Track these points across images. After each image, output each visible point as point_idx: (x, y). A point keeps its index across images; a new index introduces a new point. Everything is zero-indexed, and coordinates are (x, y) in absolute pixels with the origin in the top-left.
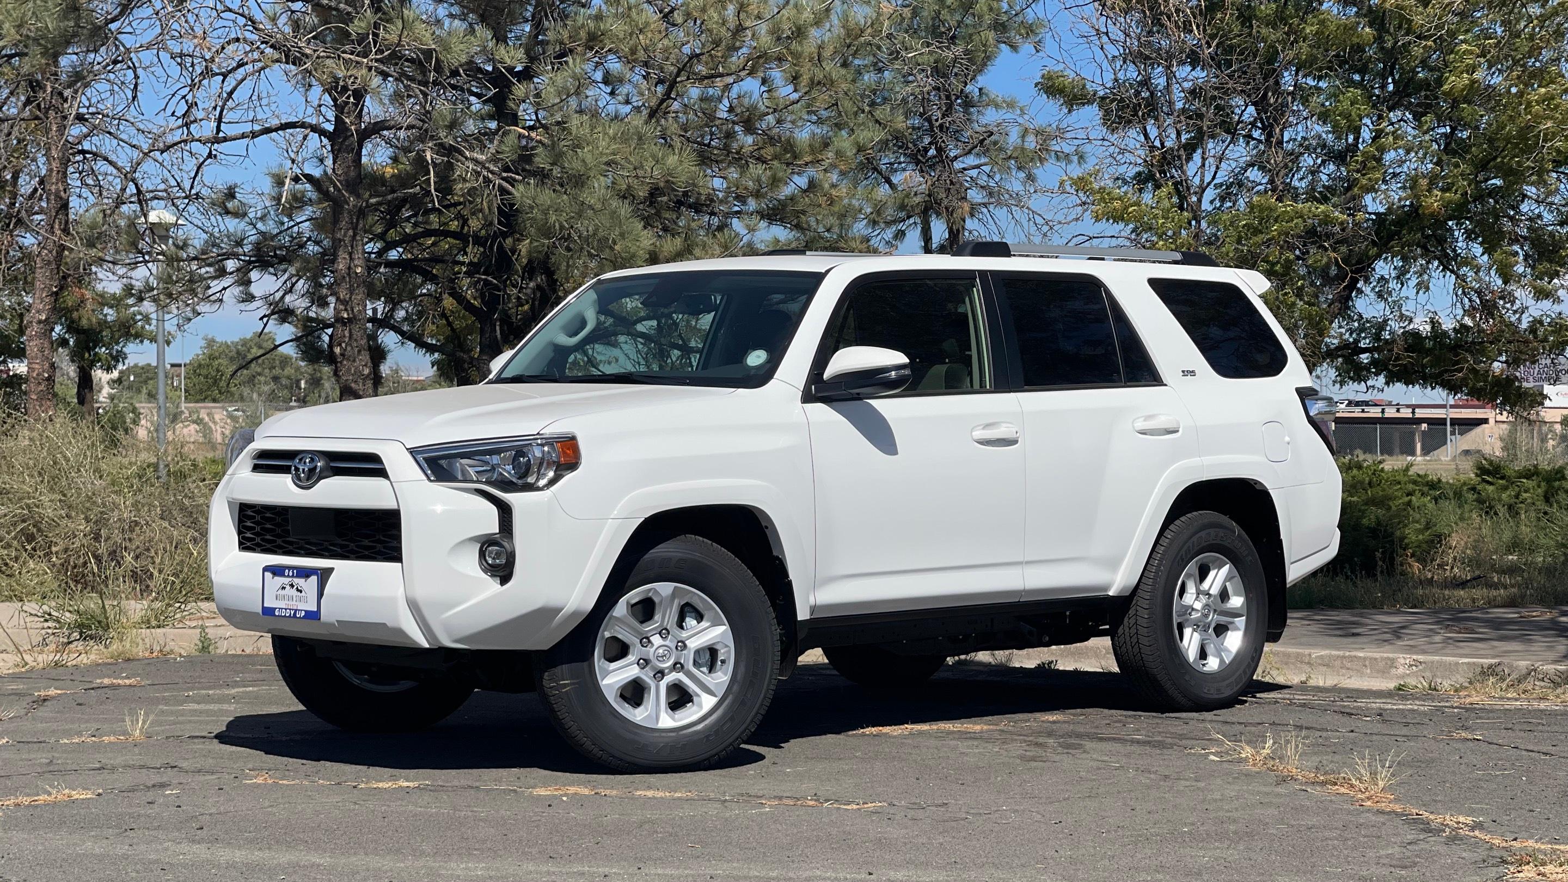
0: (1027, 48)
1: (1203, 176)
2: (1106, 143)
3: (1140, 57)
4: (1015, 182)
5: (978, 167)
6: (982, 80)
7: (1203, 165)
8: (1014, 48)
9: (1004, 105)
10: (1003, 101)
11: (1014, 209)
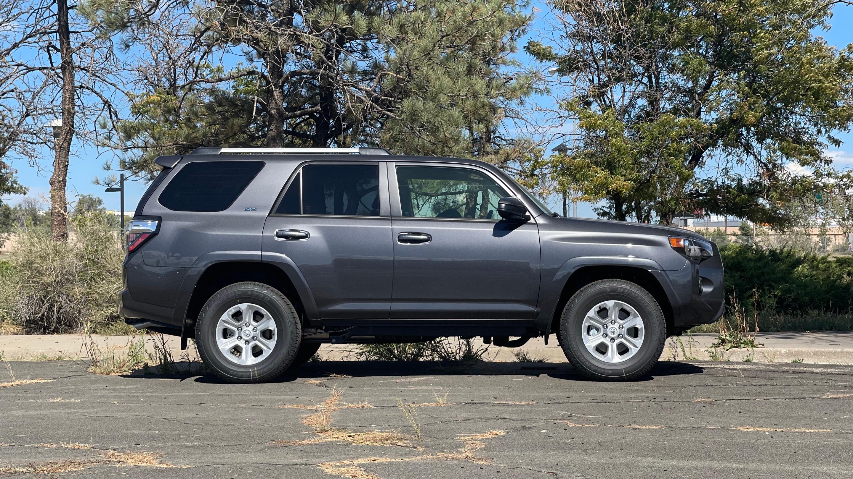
1: (623, 101)
7: (623, 97)
9: (510, 64)
10: (510, 61)
11: (516, 120)
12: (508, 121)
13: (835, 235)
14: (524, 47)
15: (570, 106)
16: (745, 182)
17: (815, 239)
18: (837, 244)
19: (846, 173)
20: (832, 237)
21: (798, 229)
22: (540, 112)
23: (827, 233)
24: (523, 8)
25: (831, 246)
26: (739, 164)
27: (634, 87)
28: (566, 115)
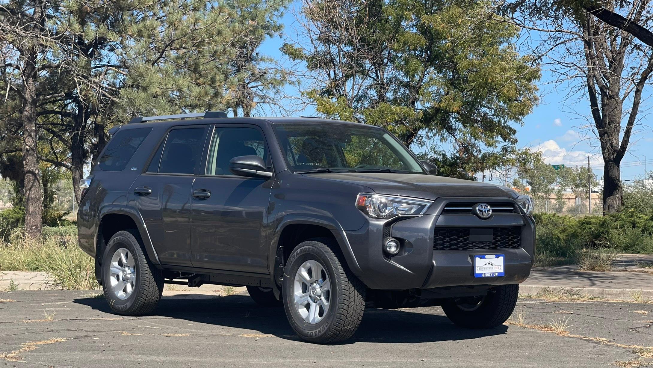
0: (276, 35)
1: (353, 92)
2: (312, 77)
3: (327, 41)
4: (271, 94)
5: (256, 87)
6: (257, 50)
7: (353, 88)
8: (271, 36)
9: (268, 61)
10: (268, 59)
11: (272, 105)
12: (266, 106)
13: (569, 199)
14: (280, 49)
15: (310, 94)
16: (449, 156)
17: (553, 202)
18: (570, 205)
19: (524, 151)
20: (566, 200)
21: (540, 194)
22: (287, 98)
23: (563, 197)
24: (280, 18)
25: (566, 208)
26: (444, 142)
27: (361, 81)
28: (307, 102)
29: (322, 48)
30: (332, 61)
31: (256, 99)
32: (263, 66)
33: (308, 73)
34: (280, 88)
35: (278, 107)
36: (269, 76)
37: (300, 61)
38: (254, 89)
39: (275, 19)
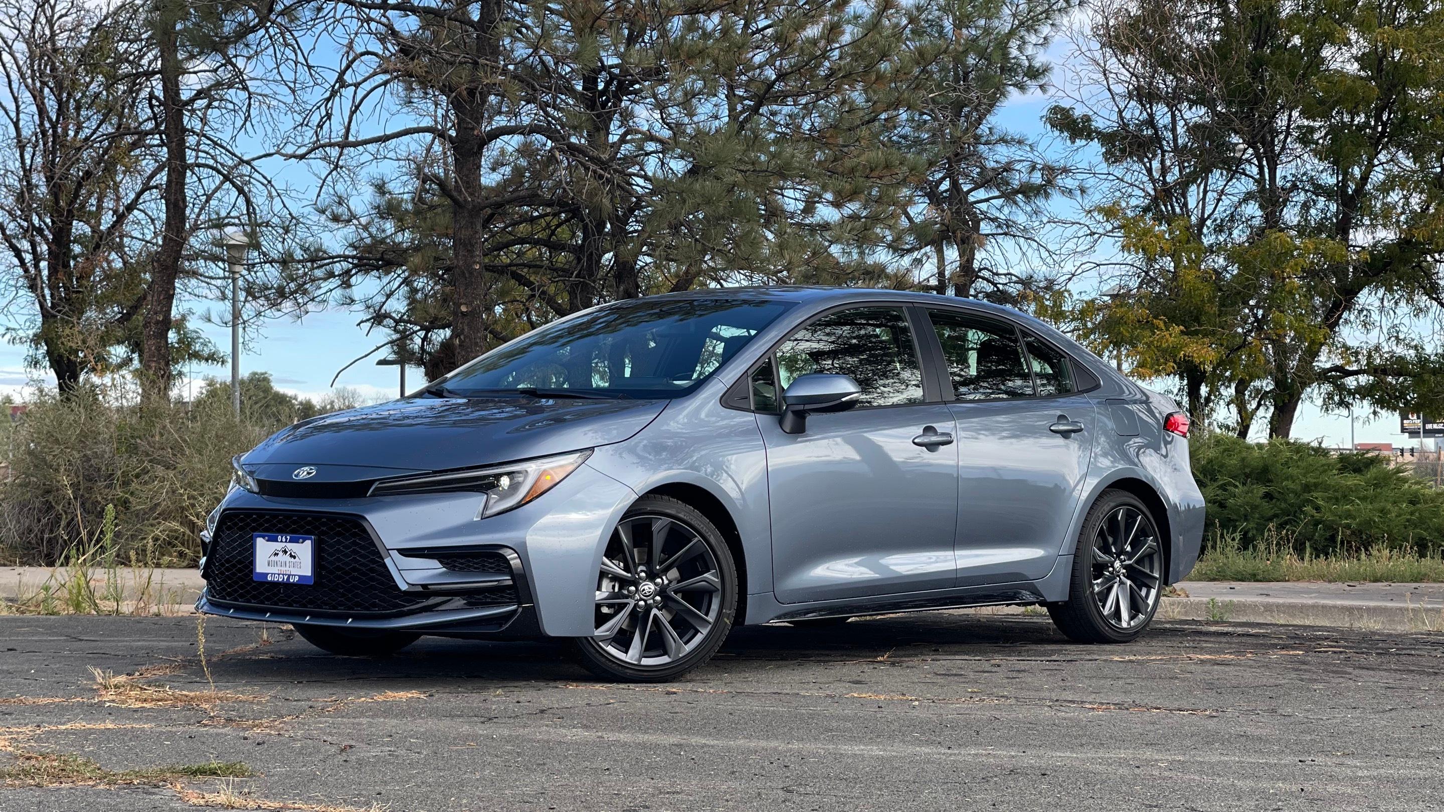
0: (1033, 87)
1: (1203, 209)
2: (1111, 177)
4: (1021, 218)
5: (987, 200)
6: (991, 120)
7: (1204, 198)
8: (1022, 89)
9: (1014, 143)
10: (1013, 139)
11: (1022, 240)
12: (1008, 243)
14: (1042, 118)
15: (1109, 212)
22: (1054, 225)
24: (1041, 49)
26: (1419, 319)
27: (1221, 183)
28: (1101, 231)
29: (1134, 112)
30: (1157, 139)
31: (985, 228)
32: (1002, 154)
33: (1103, 167)
34: (1040, 202)
35: (1035, 245)
36: (1016, 180)
37: (1084, 142)
38: (983, 206)
39: (1030, 50)
